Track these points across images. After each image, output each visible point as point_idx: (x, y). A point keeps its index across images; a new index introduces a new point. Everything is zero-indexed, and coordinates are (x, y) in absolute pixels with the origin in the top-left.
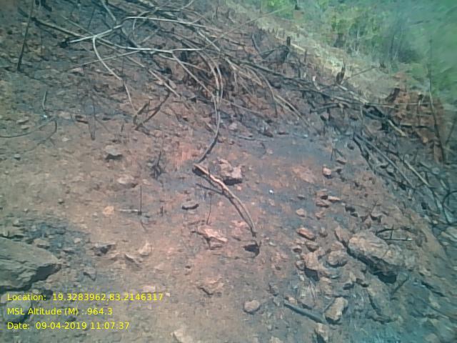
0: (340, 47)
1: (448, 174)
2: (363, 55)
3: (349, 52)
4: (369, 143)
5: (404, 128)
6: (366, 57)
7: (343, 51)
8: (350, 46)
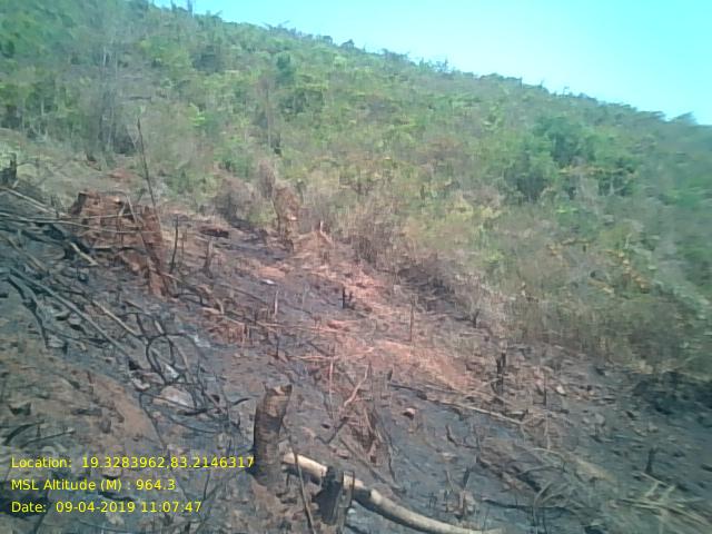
0: (13, 128)
1: (174, 310)
2: (56, 141)
3: (31, 136)
4: (37, 282)
5: (101, 253)
6: (61, 145)
7: (20, 134)
8: (32, 126)
